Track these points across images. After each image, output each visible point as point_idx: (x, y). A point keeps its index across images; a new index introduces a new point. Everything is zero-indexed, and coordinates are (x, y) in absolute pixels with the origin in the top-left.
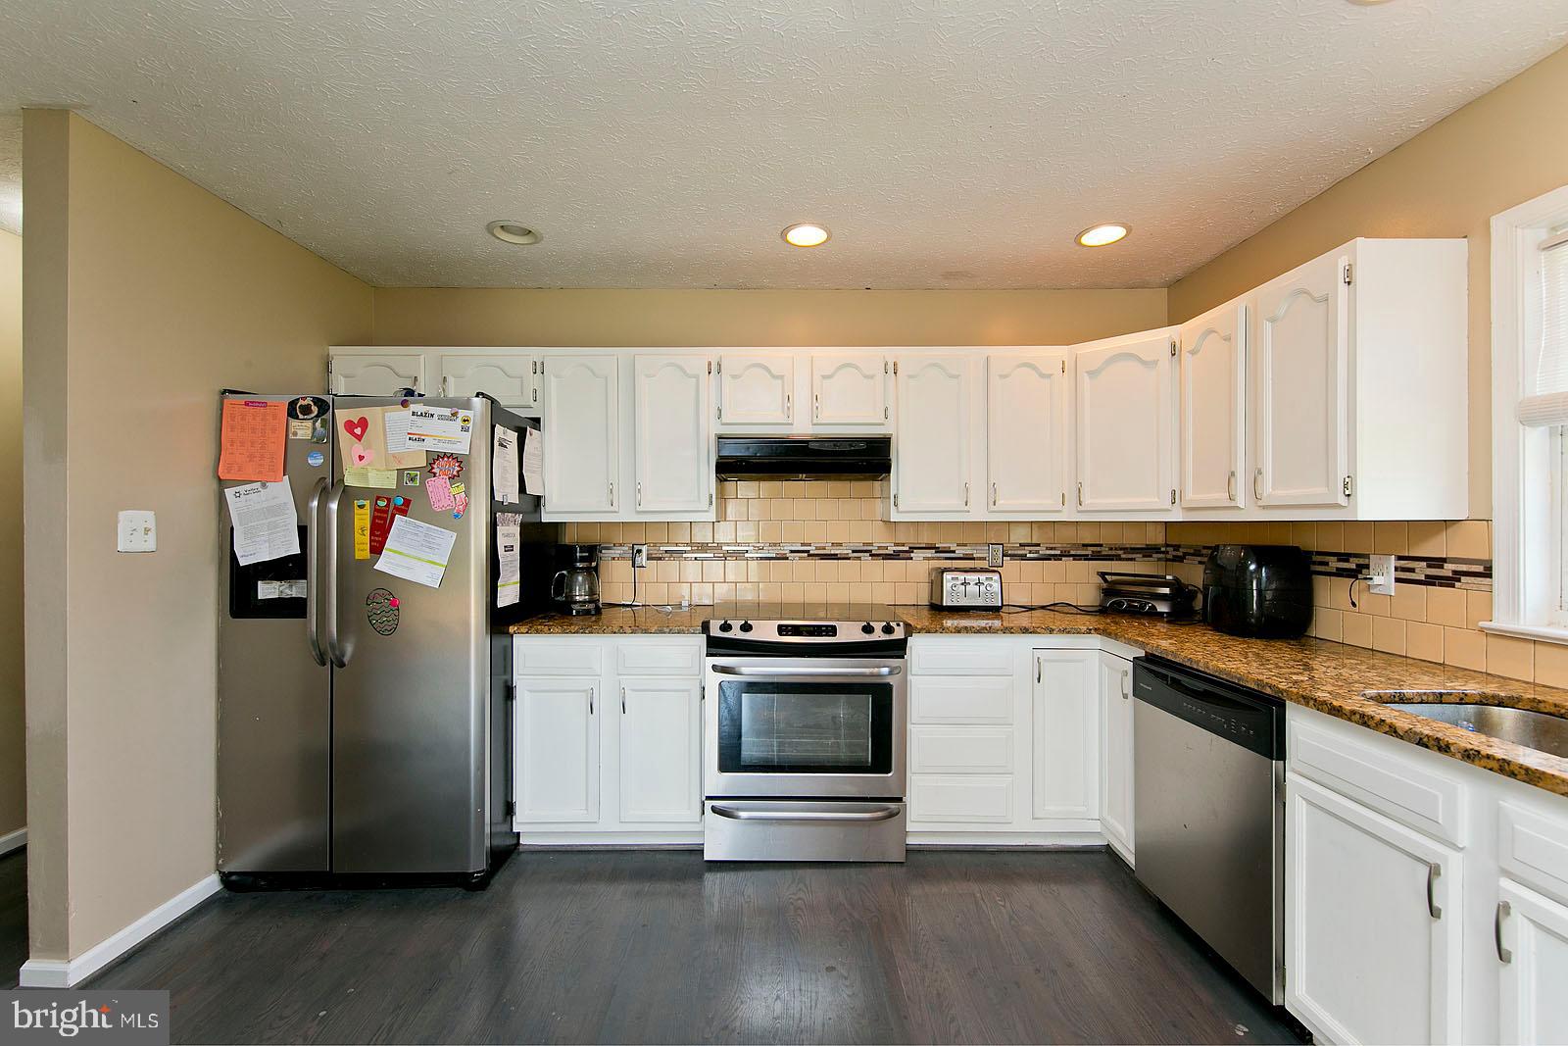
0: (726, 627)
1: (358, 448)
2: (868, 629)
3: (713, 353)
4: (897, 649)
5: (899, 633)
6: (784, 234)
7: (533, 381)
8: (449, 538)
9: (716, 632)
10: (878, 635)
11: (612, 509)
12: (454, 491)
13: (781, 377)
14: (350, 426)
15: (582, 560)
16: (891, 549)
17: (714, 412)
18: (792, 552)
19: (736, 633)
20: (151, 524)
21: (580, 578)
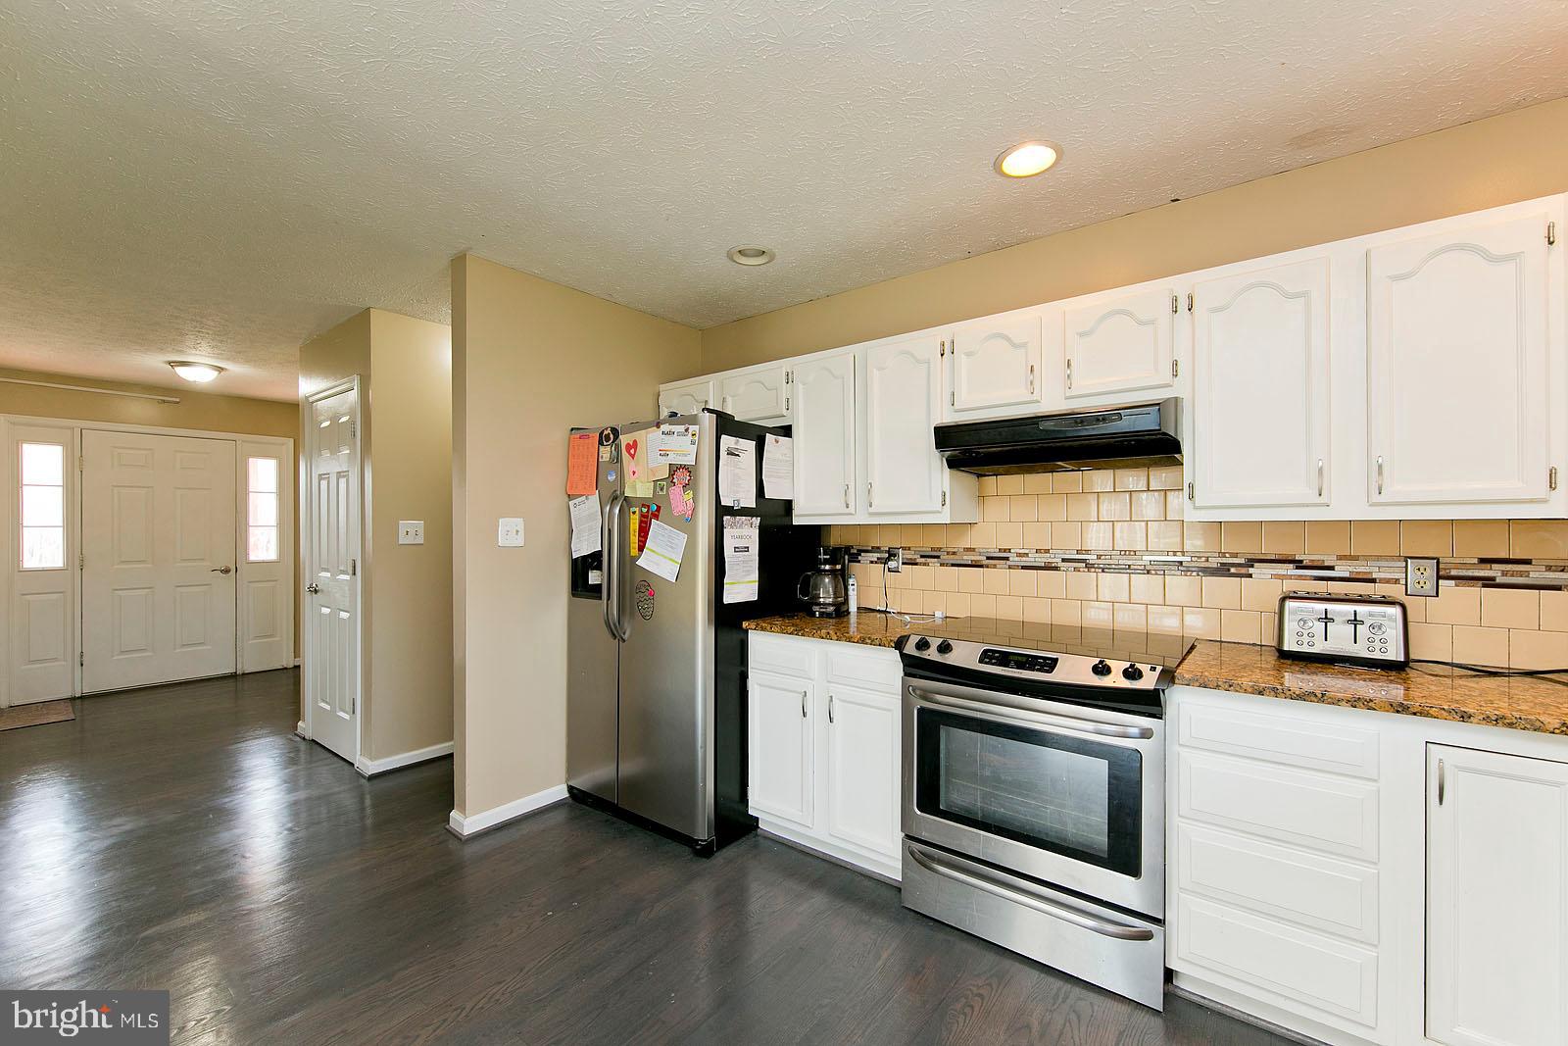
0: (923, 645)
1: (633, 463)
2: (1101, 670)
3: (943, 333)
4: (1149, 703)
5: (1148, 681)
6: (997, 167)
7: (785, 391)
8: (682, 538)
9: (910, 649)
10: (1116, 680)
11: (847, 511)
12: (686, 497)
13: (1024, 345)
14: (629, 447)
15: (826, 562)
16: (1214, 563)
17: (947, 398)
18: (1063, 560)
19: (932, 654)
20: (521, 528)
21: (827, 580)
